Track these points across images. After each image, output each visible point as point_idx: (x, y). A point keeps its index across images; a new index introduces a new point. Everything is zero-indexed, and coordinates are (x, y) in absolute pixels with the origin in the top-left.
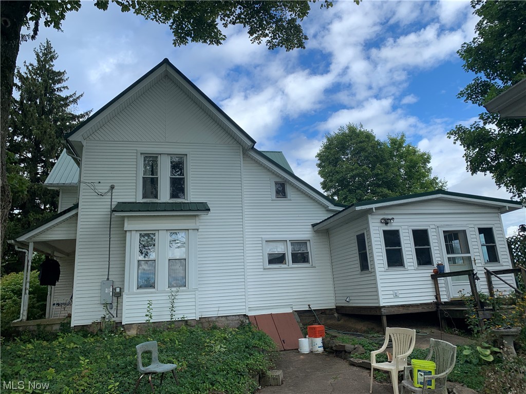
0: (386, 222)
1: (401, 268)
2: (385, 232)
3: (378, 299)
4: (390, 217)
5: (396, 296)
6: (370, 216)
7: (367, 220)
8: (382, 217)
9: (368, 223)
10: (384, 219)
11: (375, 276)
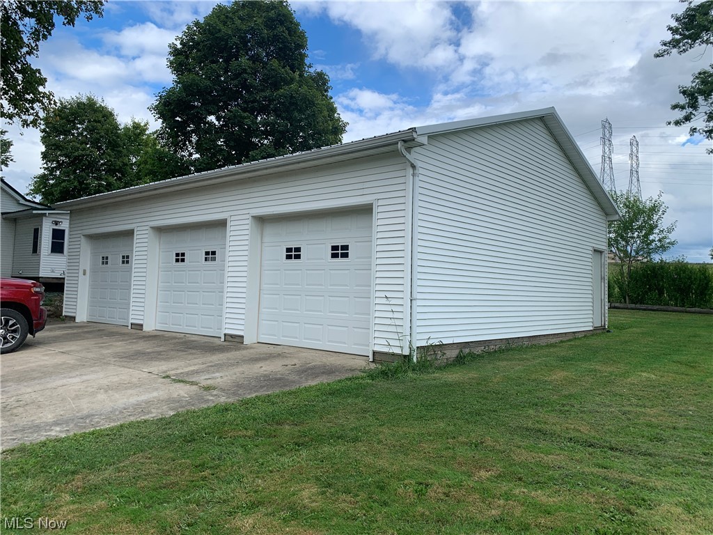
0: (56, 223)
1: (60, 254)
2: (53, 230)
3: (39, 272)
4: (60, 220)
5: (53, 271)
6: (44, 218)
7: (42, 219)
8: (54, 220)
9: (42, 222)
10: (55, 221)
11: (40, 257)
